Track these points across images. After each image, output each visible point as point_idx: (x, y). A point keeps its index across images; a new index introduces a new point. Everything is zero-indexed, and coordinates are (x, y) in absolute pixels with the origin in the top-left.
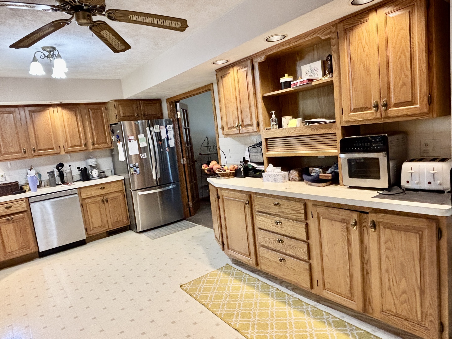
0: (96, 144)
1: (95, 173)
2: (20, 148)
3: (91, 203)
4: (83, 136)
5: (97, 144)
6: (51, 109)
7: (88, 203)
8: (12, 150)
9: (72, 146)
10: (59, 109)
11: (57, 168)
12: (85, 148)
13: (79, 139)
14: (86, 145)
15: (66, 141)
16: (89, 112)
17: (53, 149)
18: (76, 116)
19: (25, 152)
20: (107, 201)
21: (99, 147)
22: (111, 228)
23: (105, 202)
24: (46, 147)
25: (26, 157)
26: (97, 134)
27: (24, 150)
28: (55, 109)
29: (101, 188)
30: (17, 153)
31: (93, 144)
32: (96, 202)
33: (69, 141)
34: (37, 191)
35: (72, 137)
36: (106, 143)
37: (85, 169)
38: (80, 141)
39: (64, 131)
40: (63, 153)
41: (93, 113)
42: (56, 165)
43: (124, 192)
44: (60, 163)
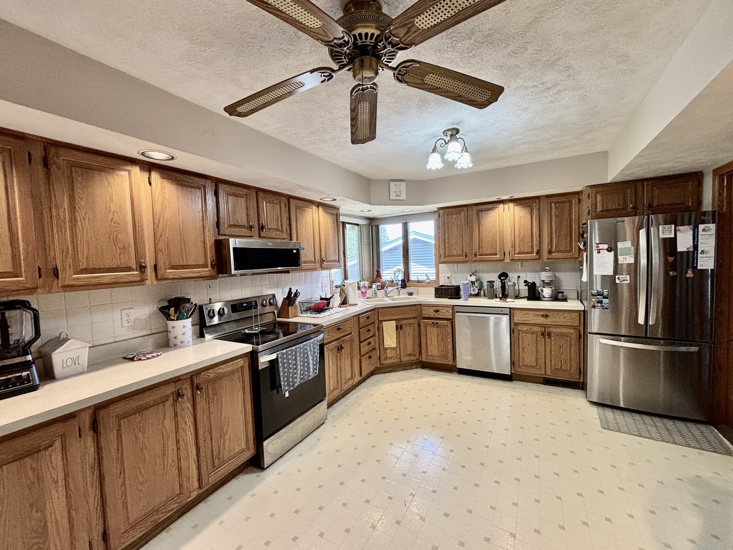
0: (554, 252)
1: (547, 292)
2: (463, 252)
3: (526, 332)
4: (536, 240)
5: (556, 251)
6: (501, 206)
7: (521, 330)
8: (455, 253)
9: (519, 253)
10: (511, 205)
11: (499, 277)
12: (537, 257)
13: (530, 244)
14: (538, 252)
15: (514, 246)
16: (551, 207)
17: (496, 254)
18: (531, 213)
19: (466, 256)
20: (549, 335)
21: (557, 257)
22: (549, 374)
23: (547, 337)
24: (489, 252)
25: (467, 261)
26: (559, 236)
27: (466, 253)
28: (506, 206)
29: (543, 316)
30: (459, 256)
31: (550, 252)
32: (533, 333)
33: (517, 246)
34: (467, 300)
35: (522, 240)
36: (571, 251)
37: (534, 284)
38: (532, 247)
39: (513, 233)
40: (507, 260)
41: (557, 208)
42: (498, 274)
43: (580, 331)
44: (504, 273)
